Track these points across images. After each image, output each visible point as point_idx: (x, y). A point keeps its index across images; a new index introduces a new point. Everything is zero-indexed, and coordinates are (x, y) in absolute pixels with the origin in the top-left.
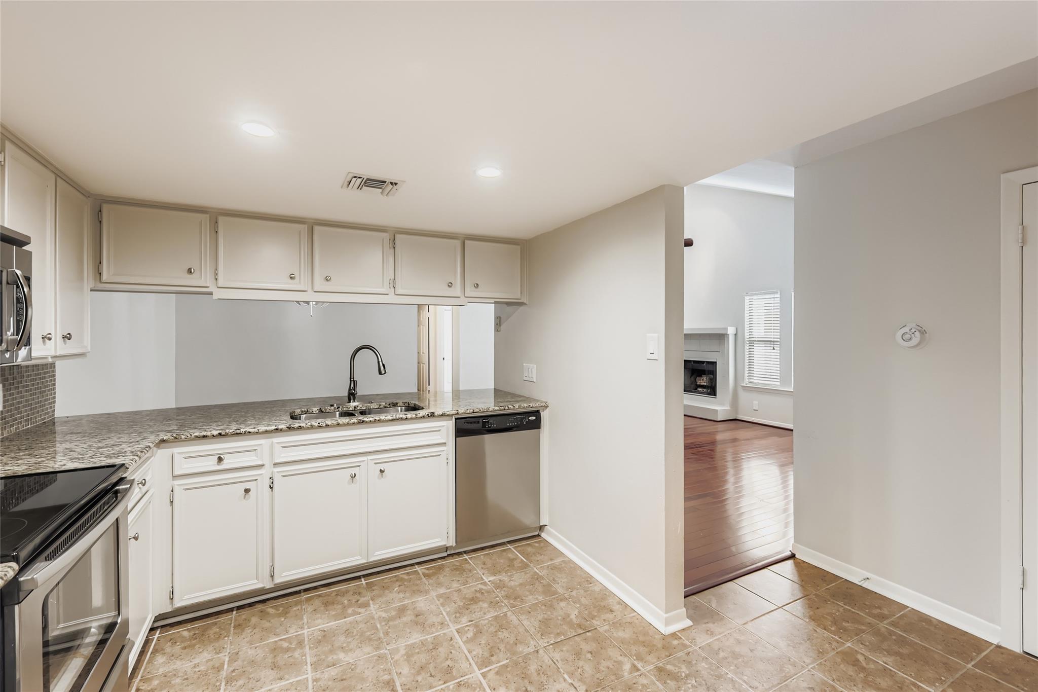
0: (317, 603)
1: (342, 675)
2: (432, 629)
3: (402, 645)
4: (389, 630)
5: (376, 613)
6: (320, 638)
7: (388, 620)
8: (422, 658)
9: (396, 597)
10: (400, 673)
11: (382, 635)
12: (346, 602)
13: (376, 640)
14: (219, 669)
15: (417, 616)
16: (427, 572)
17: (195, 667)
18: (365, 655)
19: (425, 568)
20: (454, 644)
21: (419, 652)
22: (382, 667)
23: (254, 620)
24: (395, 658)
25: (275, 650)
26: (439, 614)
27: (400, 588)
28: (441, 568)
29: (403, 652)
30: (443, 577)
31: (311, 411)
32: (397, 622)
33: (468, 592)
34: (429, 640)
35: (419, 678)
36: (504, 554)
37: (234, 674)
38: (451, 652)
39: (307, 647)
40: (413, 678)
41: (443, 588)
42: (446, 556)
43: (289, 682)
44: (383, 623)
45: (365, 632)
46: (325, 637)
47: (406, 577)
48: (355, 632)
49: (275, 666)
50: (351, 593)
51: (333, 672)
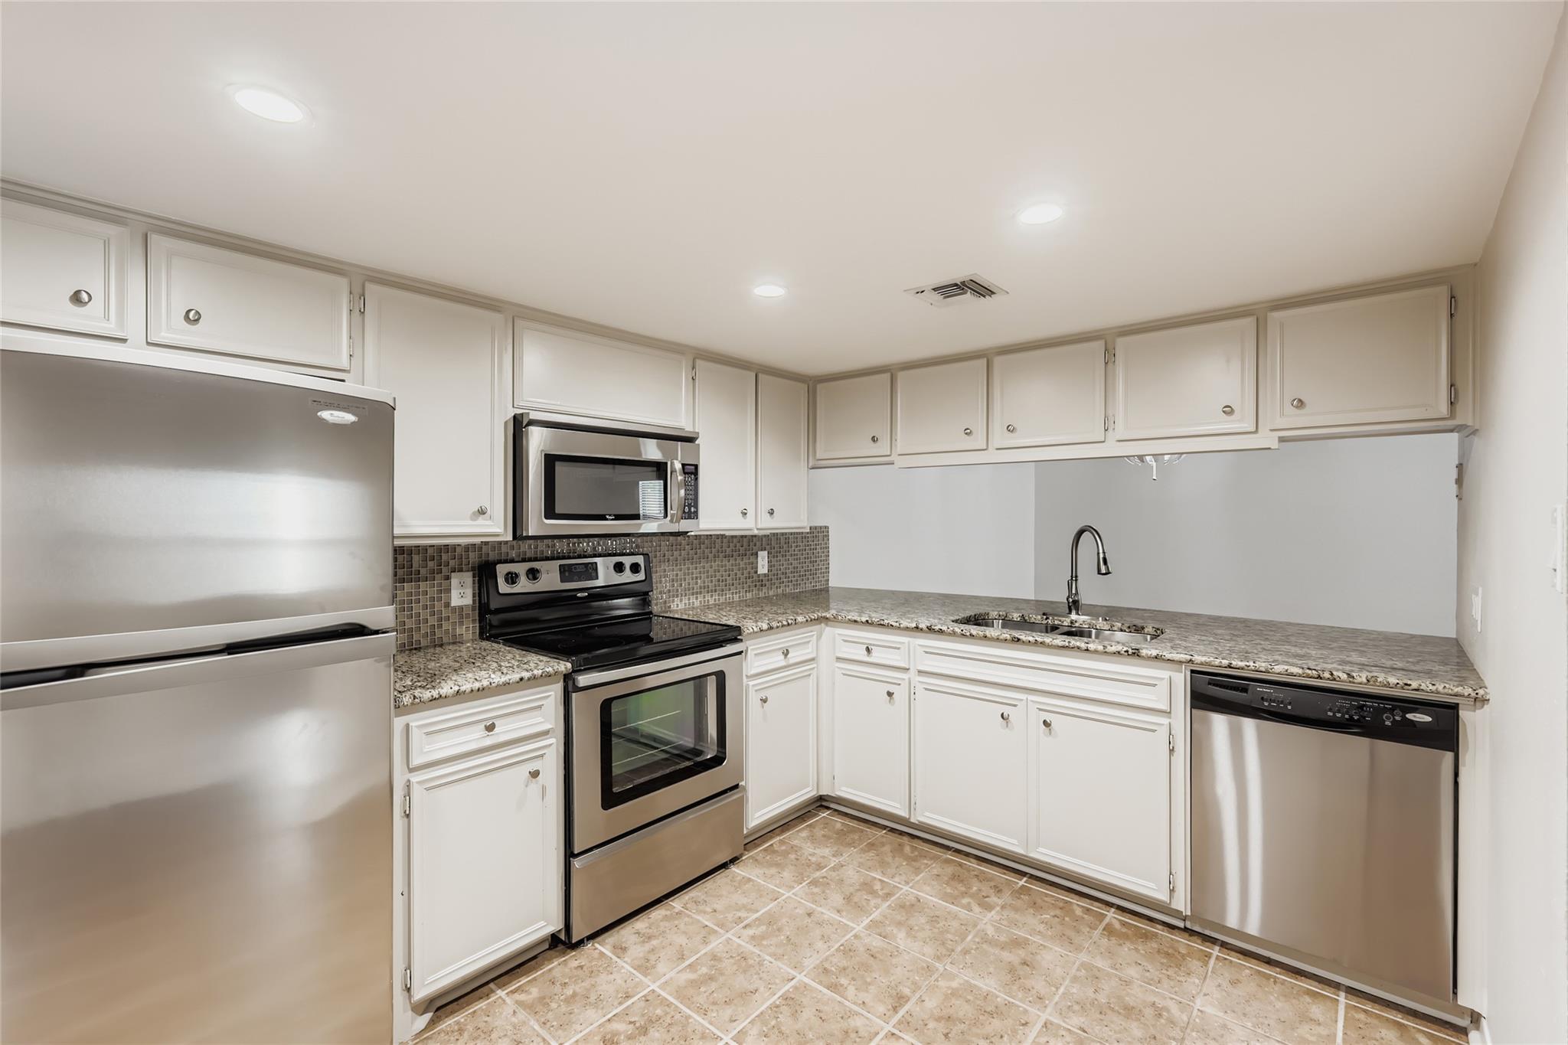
0: (950, 870)
1: (878, 952)
2: (1019, 993)
3: (966, 976)
4: (973, 951)
5: (985, 924)
6: (908, 903)
7: (986, 940)
8: (963, 1009)
9: (1032, 925)
10: (923, 1001)
11: (959, 949)
12: (975, 888)
13: (948, 950)
14: (819, 867)
15: (1025, 963)
16: (1117, 925)
17: (810, 855)
18: (919, 953)
19: (1119, 920)
20: (1020, 1032)
21: (969, 1000)
22: (917, 978)
23: (887, 848)
24: (940, 983)
25: (867, 887)
26: (1054, 986)
27: (1052, 919)
28: (1146, 936)
29: (955, 984)
30: (1129, 949)
31: (1011, 617)
32: (993, 951)
33: (1137, 994)
34: (999, 999)
35: (932, 1025)
36: (1308, 999)
37: (821, 880)
38: (1002, 1037)
39: (888, 903)
40: (926, 1017)
41: (1109, 961)
42: (1179, 928)
43: (840, 919)
44: (977, 940)
45: (948, 932)
46: (911, 907)
47: (1078, 912)
48: (941, 924)
49: (848, 899)
50: (992, 884)
51: (876, 942)
